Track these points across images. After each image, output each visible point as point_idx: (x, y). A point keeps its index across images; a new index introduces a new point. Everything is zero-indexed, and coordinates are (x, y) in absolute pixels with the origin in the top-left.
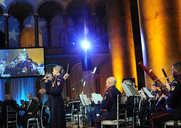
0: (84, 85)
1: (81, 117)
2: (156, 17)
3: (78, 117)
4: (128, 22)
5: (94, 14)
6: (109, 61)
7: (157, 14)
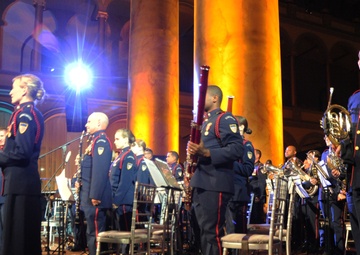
0: (67, 160)
1: (54, 228)
2: (226, 42)
3: (48, 228)
4: (171, 44)
5: (103, 14)
6: (125, 117)
7: (228, 37)
